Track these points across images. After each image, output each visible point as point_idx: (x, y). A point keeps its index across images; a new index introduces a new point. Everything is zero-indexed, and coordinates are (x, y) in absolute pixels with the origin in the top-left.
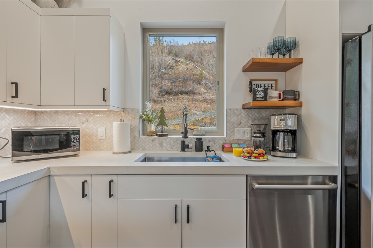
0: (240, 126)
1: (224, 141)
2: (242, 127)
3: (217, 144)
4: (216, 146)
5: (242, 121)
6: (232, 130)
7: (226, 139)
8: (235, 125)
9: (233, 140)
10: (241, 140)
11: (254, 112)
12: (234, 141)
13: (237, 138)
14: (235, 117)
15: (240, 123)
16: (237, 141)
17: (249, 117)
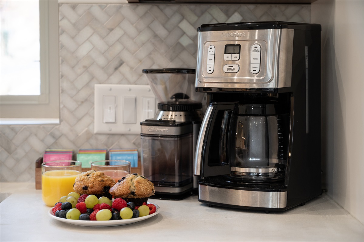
0: (115, 77)
1: (50, 140)
2: (125, 80)
3: (20, 153)
4: (18, 161)
5: (126, 56)
6: (83, 94)
7: (57, 133)
8: (99, 73)
9: (90, 136)
10: (123, 135)
11: (177, 18)
12: (93, 141)
13: (105, 129)
14: (96, 39)
15: (116, 63)
16: (103, 139)
17: (156, 36)
